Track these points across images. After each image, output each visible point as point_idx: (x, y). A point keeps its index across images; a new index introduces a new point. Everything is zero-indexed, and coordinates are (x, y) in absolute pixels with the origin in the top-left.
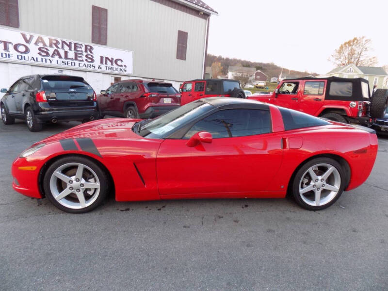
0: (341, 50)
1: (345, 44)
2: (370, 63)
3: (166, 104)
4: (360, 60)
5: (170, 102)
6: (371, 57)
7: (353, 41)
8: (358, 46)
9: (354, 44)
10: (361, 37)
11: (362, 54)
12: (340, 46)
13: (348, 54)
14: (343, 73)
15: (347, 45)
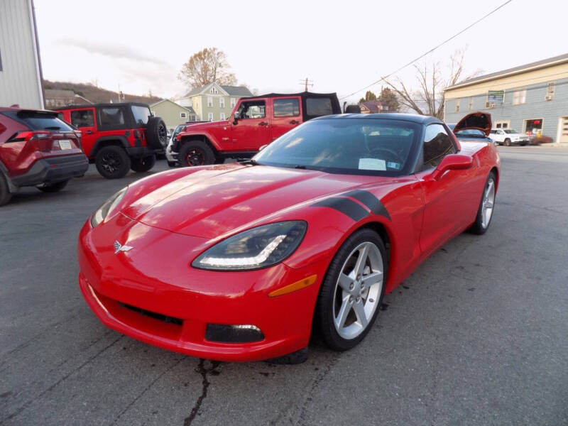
0: (191, 65)
1: (196, 56)
2: (228, 82)
3: (65, 151)
4: (217, 77)
5: (70, 148)
6: (228, 75)
7: (204, 54)
8: (210, 60)
9: (205, 57)
10: (212, 49)
11: (217, 71)
12: (189, 59)
13: (202, 69)
14: (207, 94)
15: (198, 58)
